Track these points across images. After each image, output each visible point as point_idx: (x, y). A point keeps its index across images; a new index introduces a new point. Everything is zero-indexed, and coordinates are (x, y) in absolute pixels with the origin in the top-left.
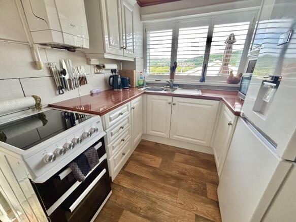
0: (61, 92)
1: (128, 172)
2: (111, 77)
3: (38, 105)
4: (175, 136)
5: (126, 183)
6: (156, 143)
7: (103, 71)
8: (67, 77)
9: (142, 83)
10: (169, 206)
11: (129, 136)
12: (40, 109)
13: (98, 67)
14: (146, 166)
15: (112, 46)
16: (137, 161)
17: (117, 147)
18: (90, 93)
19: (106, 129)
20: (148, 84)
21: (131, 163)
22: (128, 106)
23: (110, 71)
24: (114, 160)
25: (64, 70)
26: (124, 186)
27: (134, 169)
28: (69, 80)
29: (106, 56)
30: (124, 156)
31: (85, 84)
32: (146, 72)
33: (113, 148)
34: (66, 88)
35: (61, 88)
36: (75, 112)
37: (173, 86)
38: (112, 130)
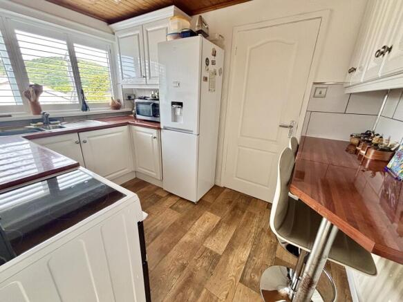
10: (155, 221)
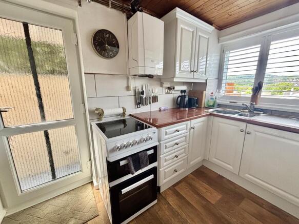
0: (139, 106)
1: (178, 192)
2: (179, 97)
3: (124, 114)
4: (247, 175)
5: (172, 201)
6: (220, 175)
7: (173, 92)
8: (144, 96)
9: (212, 104)
11: (184, 154)
12: (124, 116)
13: (169, 88)
14: (198, 194)
15: (182, 71)
16: (190, 185)
17: (170, 161)
18: (159, 110)
19: (161, 141)
20: (219, 106)
21: (183, 184)
22: (187, 125)
23: (180, 92)
24: (165, 172)
25: (143, 91)
26: (170, 203)
27: (184, 191)
28: (145, 98)
29: (175, 80)
30: (176, 174)
31: (156, 101)
32: (219, 92)
33: (166, 161)
34: (142, 104)
35: (139, 104)
36: (145, 123)
37: (254, 111)
38: (166, 143)
